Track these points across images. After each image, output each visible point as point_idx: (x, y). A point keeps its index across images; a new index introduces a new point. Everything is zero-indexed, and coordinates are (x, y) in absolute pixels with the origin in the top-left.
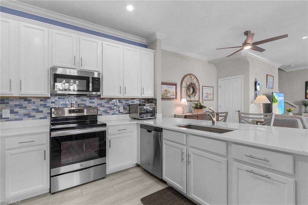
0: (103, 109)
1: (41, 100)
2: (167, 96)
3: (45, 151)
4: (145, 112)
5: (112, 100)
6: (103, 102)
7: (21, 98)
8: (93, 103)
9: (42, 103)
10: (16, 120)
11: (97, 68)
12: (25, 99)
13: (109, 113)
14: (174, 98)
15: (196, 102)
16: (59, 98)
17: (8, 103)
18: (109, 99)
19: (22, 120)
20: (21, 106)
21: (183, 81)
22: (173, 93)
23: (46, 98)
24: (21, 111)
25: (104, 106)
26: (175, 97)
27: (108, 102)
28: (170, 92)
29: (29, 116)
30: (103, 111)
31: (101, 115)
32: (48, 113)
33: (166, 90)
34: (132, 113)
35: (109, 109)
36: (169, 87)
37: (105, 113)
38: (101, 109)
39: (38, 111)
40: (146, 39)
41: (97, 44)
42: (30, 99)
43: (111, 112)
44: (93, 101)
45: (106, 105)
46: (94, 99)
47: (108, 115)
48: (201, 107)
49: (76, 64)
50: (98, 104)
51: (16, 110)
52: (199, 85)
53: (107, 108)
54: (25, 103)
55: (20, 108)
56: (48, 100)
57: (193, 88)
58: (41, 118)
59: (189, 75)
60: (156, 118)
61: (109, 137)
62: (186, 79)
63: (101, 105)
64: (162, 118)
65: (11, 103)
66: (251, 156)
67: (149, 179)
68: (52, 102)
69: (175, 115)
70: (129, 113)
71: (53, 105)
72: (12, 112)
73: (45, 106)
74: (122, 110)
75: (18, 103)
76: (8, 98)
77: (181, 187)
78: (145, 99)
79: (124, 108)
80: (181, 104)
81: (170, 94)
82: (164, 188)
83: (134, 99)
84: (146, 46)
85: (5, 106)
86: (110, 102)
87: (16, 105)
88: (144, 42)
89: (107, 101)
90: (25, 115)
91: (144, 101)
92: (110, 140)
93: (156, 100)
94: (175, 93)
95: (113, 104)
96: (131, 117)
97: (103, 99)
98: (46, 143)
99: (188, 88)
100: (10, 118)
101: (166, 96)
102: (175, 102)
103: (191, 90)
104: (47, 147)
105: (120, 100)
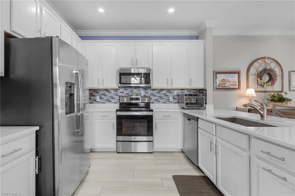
0: (155, 98)
1: (114, 91)
2: (225, 85)
3: (113, 123)
4: (195, 102)
5: (163, 91)
6: (155, 92)
7: (104, 90)
8: (147, 93)
9: (115, 92)
10: (102, 103)
11: (148, 65)
12: (106, 90)
13: (160, 101)
14: (236, 89)
15: (273, 94)
16: (124, 90)
17: (99, 93)
18: (160, 90)
19: (105, 103)
20: (104, 95)
21: (251, 67)
22: (234, 82)
23: (117, 89)
24: (105, 98)
25: (156, 96)
26: (237, 87)
27: (159, 93)
28: (229, 82)
29: (109, 101)
30: (155, 100)
31: (153, 103)
32: (118, 100)
33: (224, 80)
34: (180, 103)
35: (160, 98)
36: (228, 76)
37: (157, 101)
38: (154, 98)
39: (113, 98)
40: (196, 30)
41: (148, 46)
42: (109, 90)
43: (162, 101)
44: (147, 91)
45: (158, 95)
46: (147, 90)
47: (159, 103)
48: (281, 100)
49: (133, 64)
50: (151, 94)
51: (102, 97)
52: (282, 70)
53: (158, 97)
54: (106, 93)
55: (104, 96)
56: (119, 91)
57: (269, 75)
58: (114, 103)
59: (262, 58)
60: (206, 109)
61: (155, 121)
62: (256, 64)
63: (153, 95)
64: (214, 109)
65: (100, 93)
66: (269, 153)
67: (188, 164)
68: (121, 92)
69: (237, 107)
70: (178, 103)
71: (121, 94)
72: (101, 98)
73: (116, 95)
74: (171, 99)
75: (103, 93)
76: (99, 89)
77: (212, 177)
78: (196, 90)
79: (174, 98)
80: (245, 95)
81: (230, 83)
82: (200, 175)
83: (184, 89)
84: (197, 38)
85: (98, 94)
86: (161, 92)
87: (102, 94)
88: (195, 33)
89: (158, 91)
90: (106, 100)
91: (195, 91)
92: (156, 124)
93: (206, 90)
94: (237, 82)
95: (163, 94)
96: (181, 107)
97: (155, 90)
98: (114, 118)
99: (260, 75)
100: (100, 102)
101: (223, 86)
102: (237, 92)
103: (266, 78)
104: (115, 121)
105: (169, 91)
